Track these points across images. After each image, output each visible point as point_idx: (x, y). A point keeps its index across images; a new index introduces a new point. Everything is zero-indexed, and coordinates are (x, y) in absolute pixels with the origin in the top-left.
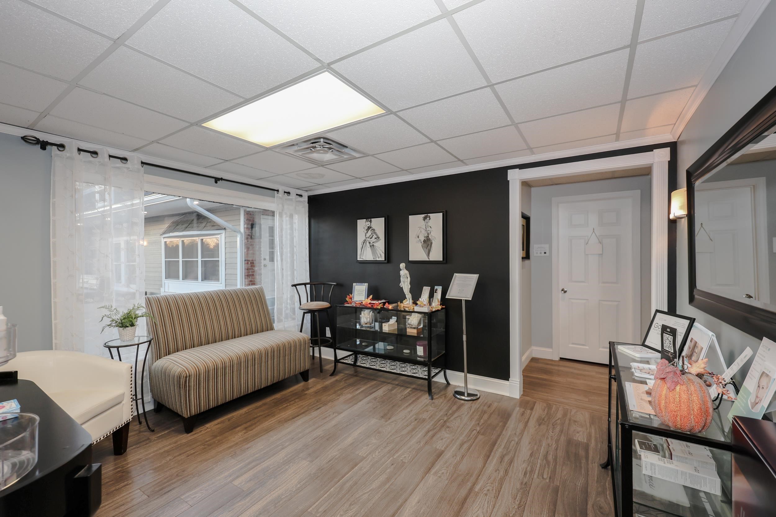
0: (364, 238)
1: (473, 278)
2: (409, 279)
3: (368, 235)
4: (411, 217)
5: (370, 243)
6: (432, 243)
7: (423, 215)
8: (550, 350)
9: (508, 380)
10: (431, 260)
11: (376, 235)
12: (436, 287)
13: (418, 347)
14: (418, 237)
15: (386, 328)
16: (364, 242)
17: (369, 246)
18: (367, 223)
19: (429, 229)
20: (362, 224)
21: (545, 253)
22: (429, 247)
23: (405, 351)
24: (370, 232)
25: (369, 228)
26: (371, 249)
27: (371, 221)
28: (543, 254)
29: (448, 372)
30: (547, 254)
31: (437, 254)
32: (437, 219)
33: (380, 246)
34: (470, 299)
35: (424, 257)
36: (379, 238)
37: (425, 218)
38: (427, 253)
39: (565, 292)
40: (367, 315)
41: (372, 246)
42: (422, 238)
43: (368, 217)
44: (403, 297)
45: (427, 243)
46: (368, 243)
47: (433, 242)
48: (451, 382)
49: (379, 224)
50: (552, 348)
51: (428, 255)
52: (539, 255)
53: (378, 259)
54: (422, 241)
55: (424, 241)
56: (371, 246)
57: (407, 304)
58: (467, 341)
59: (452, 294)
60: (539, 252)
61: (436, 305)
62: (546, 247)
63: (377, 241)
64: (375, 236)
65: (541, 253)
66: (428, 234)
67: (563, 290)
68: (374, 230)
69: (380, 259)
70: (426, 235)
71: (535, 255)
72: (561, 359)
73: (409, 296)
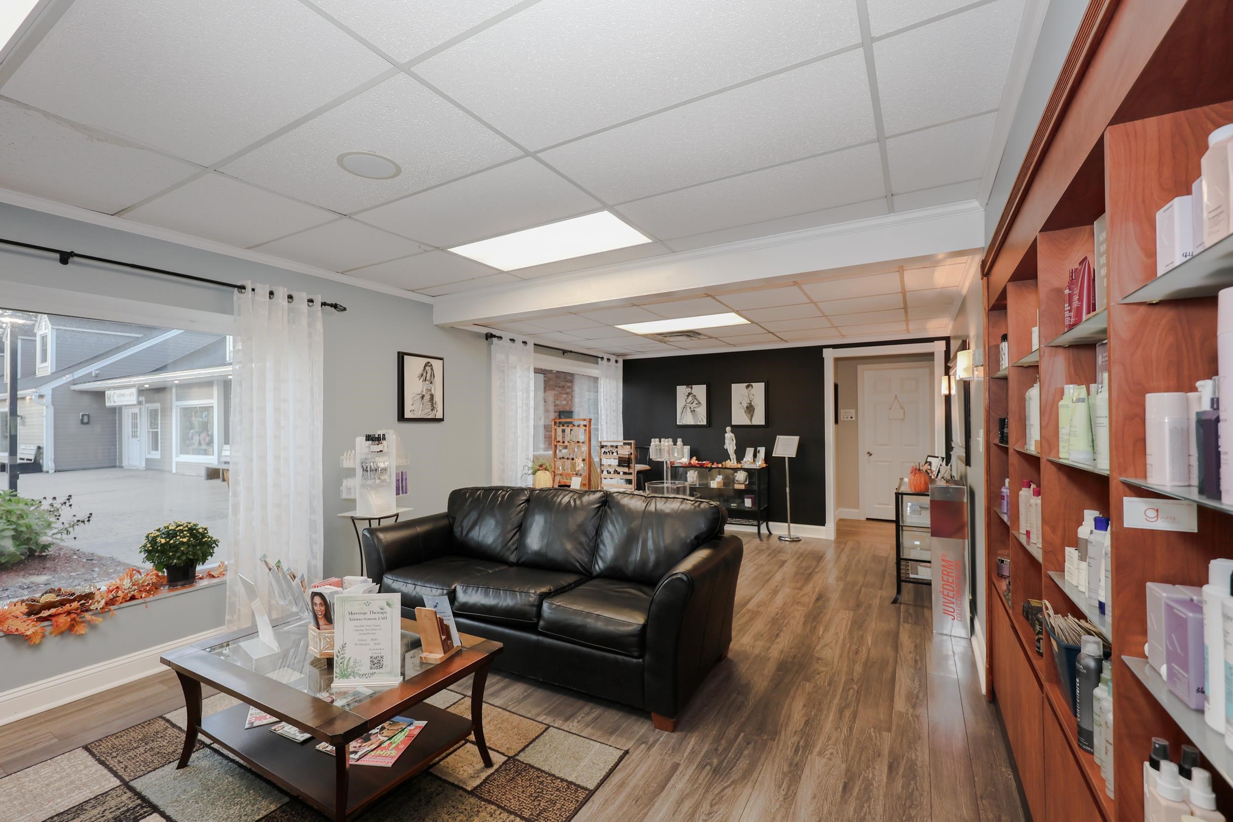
0: (684, 403)
1: (795, 440)
2: (734, 441)
3: (688, 401)
4: (733, 385)
5: (690, 408)
6: (754, 409)
7: (746, 384)
8: (857, 511)
9: (824, 525)
10: (753, 424)
11: (697, 400)
12: (759, 448)
13: (745, 499)
14: (741, 403)
15: (714, 484)
16: (685, 407)
17: (690, 411)
18: (687, 389)
19: (752, 396)
20: (681, 390)
21: (851, 418)
22: (752, 412)
23: (732, 505)
24: (690, 398)
25: (689, 394)
26: (692, 414)
27: (691, 388)
28: (850, 419)
29: (770, 523)
30: (854, 419)
31: (759, 419)
32: (759, 389)
33: (702, 411)
34: (794, 456)
35: (747, 422)
36: (700, 403)
37: (747, 387)
38: (750, 417)
39: (871, 455)
40: (693, 475)
41: (693, 411)
42: (745, 405)
43: (689, 383)
44: (727, 457)
45: (750, 409)
46: (688, 409)
47: (756, 408)
48: (772, 532)
49: (700, 391)
50: (859, 508)
51: (751, 420)
52: (845, 419)
53: (699, 424)
54: (745, 407)
55: (747, 407)
56: (691, 411)
57: (732, 463)
58: (790, 493)
59: (777, 452)
60: (845, 417)
61: (760, 463)
62: (853, 411)
63: (697, 407)
64: (696, 402)
65: (847, 418)
66: (751, 401)
67: (868, 453)
68: (695, 396)
69: (702, 423)
70: (749, 402)
71: (842, 419)
72: (868, 519)
73: (733, 456)
